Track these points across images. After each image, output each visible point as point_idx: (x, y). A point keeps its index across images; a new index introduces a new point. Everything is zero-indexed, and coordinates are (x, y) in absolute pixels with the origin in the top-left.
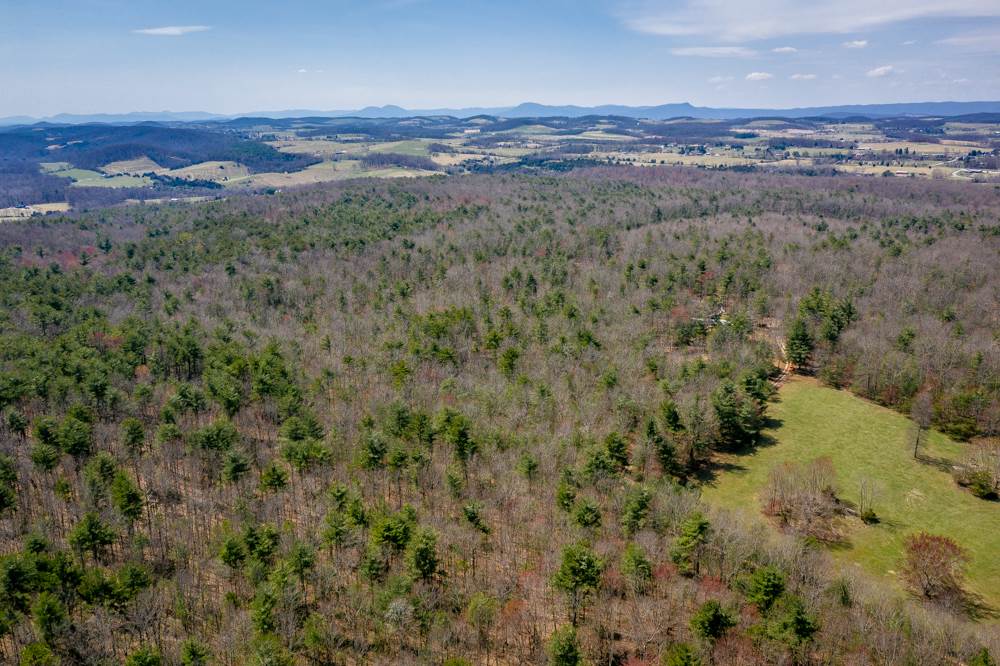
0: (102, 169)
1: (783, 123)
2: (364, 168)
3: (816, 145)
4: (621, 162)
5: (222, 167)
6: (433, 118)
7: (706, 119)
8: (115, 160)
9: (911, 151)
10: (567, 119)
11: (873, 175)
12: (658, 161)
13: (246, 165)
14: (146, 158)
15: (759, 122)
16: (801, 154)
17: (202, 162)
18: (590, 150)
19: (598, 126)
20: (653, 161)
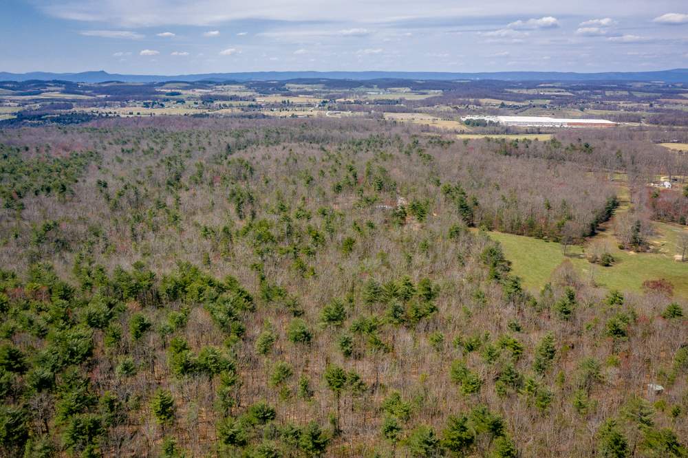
1: (188, 85)
3: (231, 99)
4: (110, 115)
7: (130, 82)
9: (290, 101)
10: (15, 83)
11: (285, 117)
12: (135, 113)
15: (170, 84)
16: (228, 105)
18: (71, 107)
19: (48, 88)
20: (131, 113)
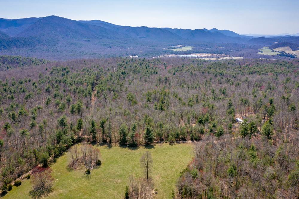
14: (289, 47)
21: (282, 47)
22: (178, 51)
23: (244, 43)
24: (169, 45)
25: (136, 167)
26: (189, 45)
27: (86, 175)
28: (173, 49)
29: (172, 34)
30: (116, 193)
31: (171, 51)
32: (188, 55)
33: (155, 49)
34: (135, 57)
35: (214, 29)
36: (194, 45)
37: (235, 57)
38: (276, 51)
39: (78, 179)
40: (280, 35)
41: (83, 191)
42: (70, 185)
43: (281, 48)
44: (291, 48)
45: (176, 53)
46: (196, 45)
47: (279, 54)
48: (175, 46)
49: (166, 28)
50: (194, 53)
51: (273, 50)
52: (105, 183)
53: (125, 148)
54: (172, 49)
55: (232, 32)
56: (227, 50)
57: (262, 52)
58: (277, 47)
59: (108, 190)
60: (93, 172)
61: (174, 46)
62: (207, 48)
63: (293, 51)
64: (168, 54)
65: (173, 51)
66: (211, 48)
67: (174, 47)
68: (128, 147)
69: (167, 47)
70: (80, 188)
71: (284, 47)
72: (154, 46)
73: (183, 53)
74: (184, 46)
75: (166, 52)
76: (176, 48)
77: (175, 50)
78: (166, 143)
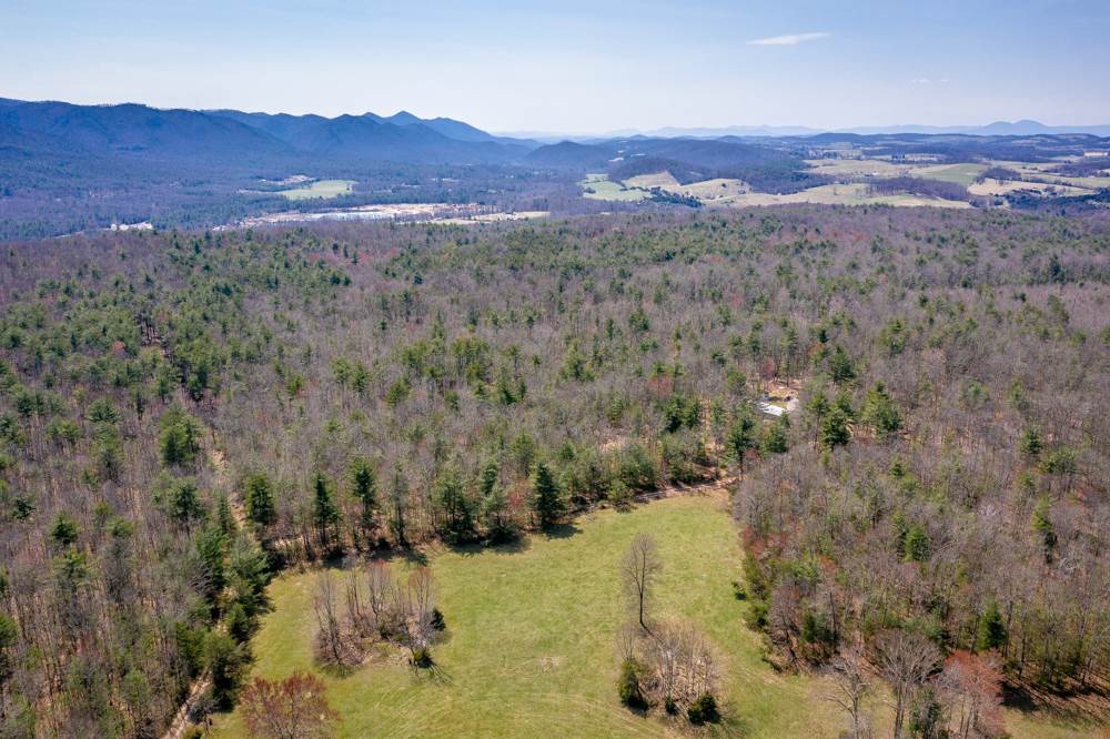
0: (623, 181)
2: (870, 192)
5: (724, 185)
6: (1061, 137)
8: (640, 174)
13: (751, 184)
14: (666, 173)
17: (711, 179)
21: (646, 174)
22: (307, 200)
23: (515, 164)
24: (260, 178)
25: (574, 602)
26: (333, 176)
27: (423, 673)
28: (284, 193)
29: (255, 134)
30: (579, 699)
31: (277, 199)
32: (349, 211)
33: (210, 194)
34: (141, 226)
35: (403, 114)
36: (353, 176)
37: (522, 211)
38: (634, 188)
39: (405, 692)
40: (616, 135)
41: (461, 726)
42: (396, 721)
43: (644, 176)
44: (673, 174)
45: (303, 206)
46: (360, 175)
47: (649, 195)
48: (281, 180)
49: (221, 111)
50: (367, 204)
51: (623, 185)
52: (515, 678)
53: (479, 552)
54: (279, 193)
55: (464, 125)
56: (476, 188)
57: (590, 191)
58: (632, 175)
59: (543, 697)
60: (440, 654)
61: (277, 180)
62: (403, 185)
63: (682, 184)
64: (270, 213)
65: (283, 198)
66: (417, 183)
67: (280, 183)
68: (488, 547)
69: (257, 187)
70: (442, 720)
71: (654, 173)
72: (201, 183)
73: (327, 206)
74: (318, 180)
75: (260, 205)
76: (289, 189)
77: (292, 195)
78: (603, 508)
